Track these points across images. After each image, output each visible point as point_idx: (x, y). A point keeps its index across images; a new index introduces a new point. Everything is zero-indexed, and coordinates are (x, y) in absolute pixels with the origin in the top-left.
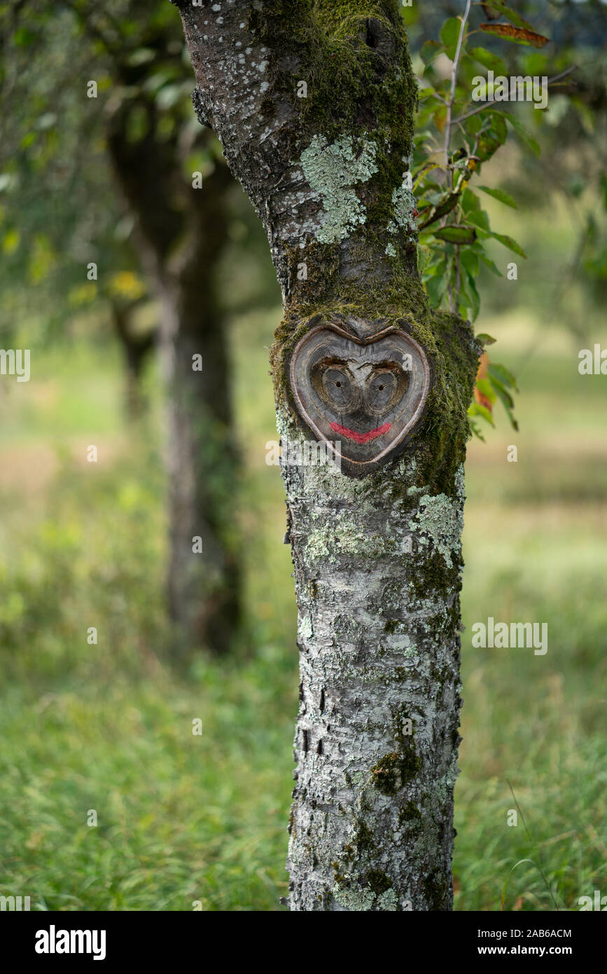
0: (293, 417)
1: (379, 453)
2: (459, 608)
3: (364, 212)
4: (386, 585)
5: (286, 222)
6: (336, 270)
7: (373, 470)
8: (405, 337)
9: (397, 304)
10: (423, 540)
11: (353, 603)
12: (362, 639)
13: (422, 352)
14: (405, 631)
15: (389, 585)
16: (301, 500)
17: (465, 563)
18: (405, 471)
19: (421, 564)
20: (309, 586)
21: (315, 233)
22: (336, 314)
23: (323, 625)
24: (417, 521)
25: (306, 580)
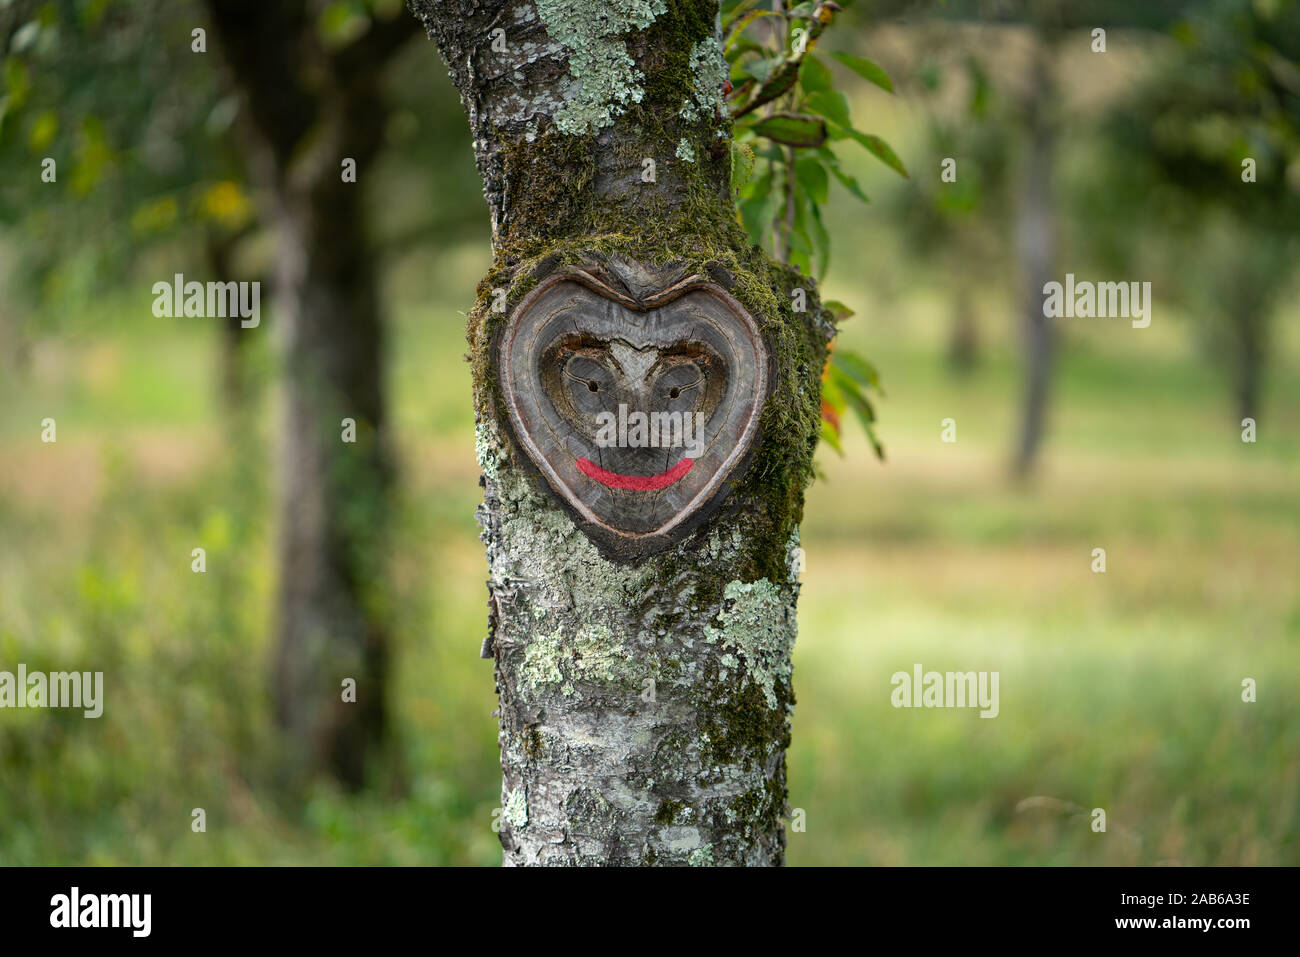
0: (506, 448)
1: (670, 518)
2: (785, 779)
3: (640, 82)
4: (661, 738)
5: (502, 94)
6: (588, 182)
7: (659, 548)
8: (722, 297)
9: (704, 234)
10: (727, 660)
11: (602, 769)
12: (616, 833)
13: (753, 325)
14: (693, 821)
15: (666, 738)
16: (516, 582)
17: (796, 698)
18: (720, 551)
19: (724, 701)
20: (524, 736)
21: (554, 115)
22: (589, 253)
23: (547, 806)
24: (719, 625)
25: (520, 724)
